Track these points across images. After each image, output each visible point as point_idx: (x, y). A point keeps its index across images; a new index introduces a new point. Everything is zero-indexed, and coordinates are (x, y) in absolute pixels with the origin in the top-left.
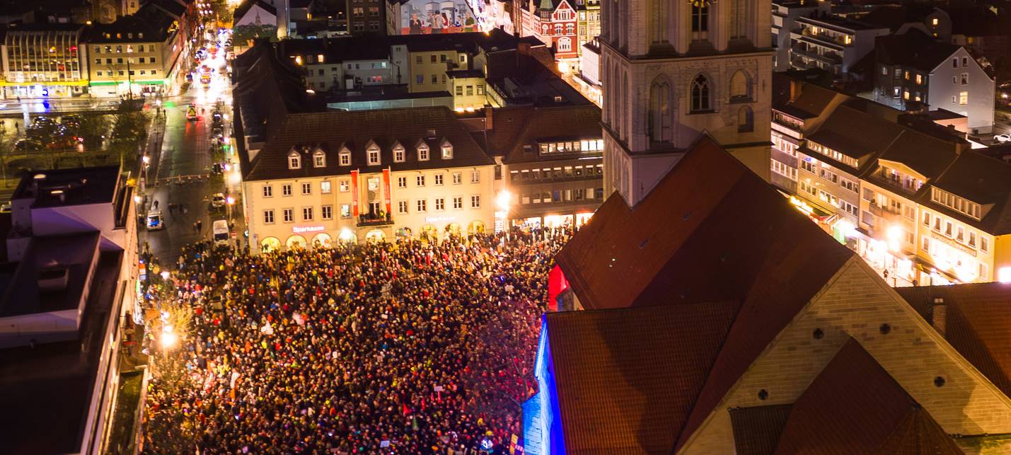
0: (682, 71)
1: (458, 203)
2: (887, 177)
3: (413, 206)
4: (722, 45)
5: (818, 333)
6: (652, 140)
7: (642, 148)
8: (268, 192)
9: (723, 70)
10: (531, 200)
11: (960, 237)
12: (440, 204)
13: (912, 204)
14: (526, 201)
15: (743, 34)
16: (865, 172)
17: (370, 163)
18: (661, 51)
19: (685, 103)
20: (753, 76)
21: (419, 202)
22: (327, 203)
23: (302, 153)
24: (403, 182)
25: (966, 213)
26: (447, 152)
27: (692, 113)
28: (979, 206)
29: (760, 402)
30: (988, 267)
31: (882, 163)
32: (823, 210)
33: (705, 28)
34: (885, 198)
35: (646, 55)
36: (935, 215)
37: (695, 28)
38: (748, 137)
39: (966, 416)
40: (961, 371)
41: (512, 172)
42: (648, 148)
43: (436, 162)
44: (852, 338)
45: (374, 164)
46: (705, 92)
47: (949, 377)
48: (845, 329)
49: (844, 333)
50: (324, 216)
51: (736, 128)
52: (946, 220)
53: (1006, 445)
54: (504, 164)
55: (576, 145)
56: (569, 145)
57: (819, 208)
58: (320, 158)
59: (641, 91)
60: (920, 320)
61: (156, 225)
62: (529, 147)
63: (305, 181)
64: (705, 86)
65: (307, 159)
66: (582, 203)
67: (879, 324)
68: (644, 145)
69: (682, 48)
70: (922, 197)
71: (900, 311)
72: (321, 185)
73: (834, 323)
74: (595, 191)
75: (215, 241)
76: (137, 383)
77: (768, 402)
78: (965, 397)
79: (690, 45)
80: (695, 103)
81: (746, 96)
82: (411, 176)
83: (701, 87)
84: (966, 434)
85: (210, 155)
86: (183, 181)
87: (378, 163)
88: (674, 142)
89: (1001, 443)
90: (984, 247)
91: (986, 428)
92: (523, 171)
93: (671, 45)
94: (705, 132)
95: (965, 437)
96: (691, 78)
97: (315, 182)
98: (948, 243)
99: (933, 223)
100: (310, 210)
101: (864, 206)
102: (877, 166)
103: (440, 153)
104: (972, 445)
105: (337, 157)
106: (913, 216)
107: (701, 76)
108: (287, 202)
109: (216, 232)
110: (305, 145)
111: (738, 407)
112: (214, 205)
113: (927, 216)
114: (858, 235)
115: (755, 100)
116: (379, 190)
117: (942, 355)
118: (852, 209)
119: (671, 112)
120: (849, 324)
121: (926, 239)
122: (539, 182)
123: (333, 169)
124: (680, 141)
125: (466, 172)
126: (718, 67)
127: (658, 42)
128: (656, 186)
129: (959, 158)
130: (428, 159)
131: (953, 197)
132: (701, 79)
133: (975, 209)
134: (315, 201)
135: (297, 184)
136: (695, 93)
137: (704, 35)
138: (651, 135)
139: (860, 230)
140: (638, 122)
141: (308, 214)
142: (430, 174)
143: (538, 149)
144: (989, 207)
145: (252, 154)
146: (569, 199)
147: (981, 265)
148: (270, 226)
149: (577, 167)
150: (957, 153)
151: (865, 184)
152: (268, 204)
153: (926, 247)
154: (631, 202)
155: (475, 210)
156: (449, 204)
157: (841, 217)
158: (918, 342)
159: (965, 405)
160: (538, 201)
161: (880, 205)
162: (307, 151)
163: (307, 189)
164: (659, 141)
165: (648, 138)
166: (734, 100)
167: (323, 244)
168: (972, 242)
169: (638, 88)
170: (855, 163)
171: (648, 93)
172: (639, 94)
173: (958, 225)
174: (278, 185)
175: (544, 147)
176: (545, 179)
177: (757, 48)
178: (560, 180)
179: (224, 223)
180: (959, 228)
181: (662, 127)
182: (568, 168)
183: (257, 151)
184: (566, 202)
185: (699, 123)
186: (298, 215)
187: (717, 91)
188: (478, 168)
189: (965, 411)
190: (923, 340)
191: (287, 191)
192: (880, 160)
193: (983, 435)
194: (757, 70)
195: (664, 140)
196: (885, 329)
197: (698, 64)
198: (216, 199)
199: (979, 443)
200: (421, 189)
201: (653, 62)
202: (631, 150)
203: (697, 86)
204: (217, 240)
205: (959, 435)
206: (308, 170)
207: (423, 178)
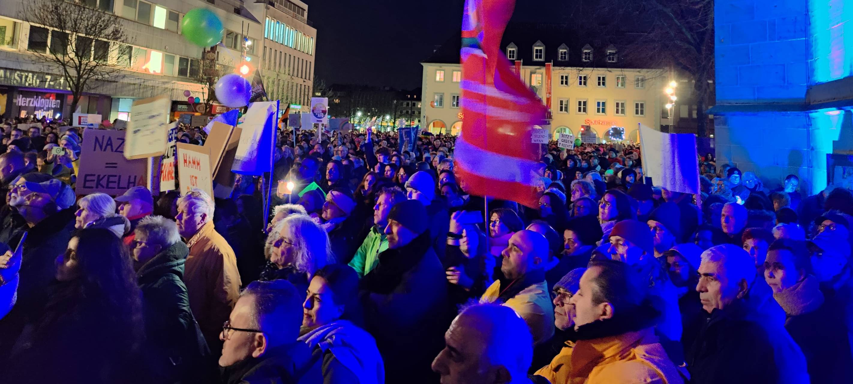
1: (620, 108)
3: (573, 106)
12: (601, 107)
17: (535, 59)
21: (580, 103)
24: (565, 81)
26: (611, 54)
43: (599, 61)
45: (539, 60)
82: (572, 72)
87: (542, 58)
103: (604, 55)
108: (456, 89)
116: (542, 86)
125: (630, 74)
130: (591, 58)
142: (592, 74)
152: (438, 88)
155: (639, 118)
156: (611, 108)
174: (449, 70)
188: (644, 71)
200: (583, 89)
207: (584, 77)
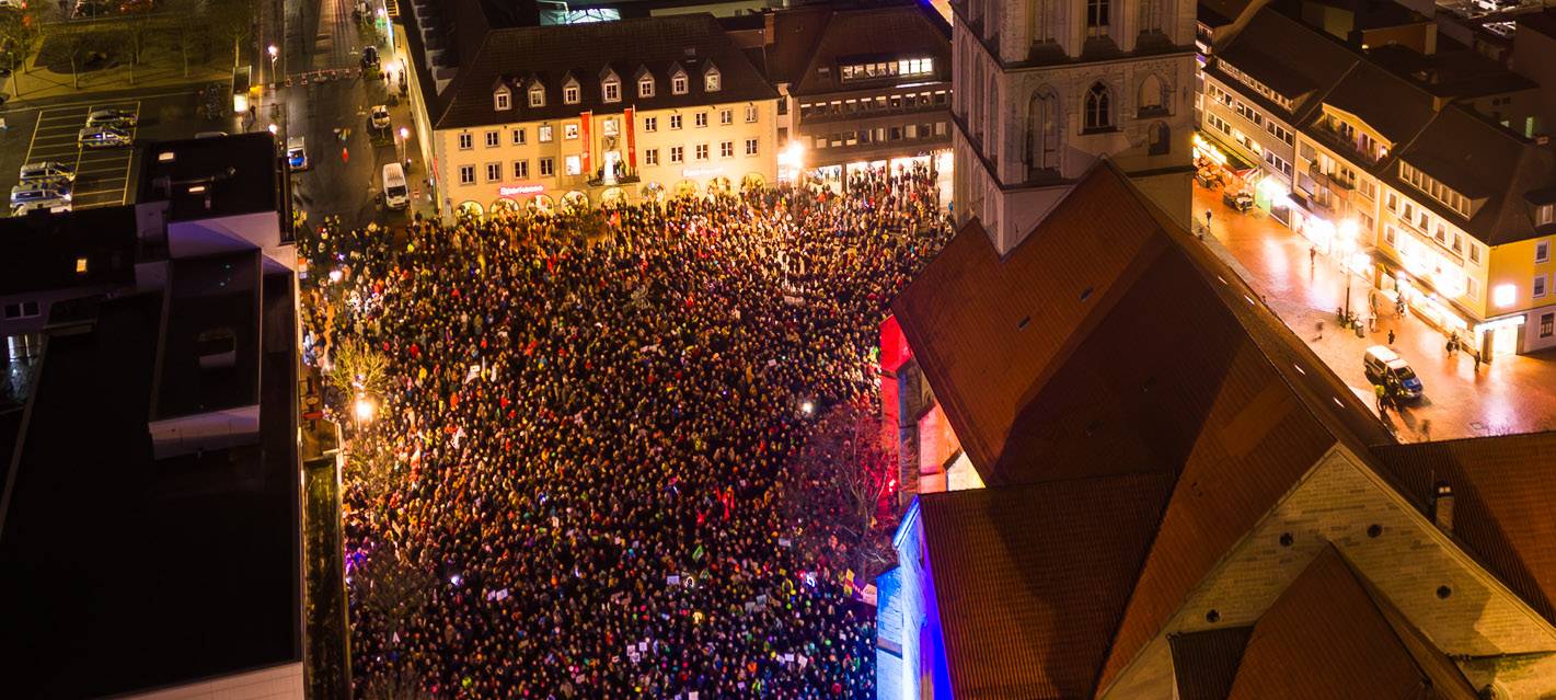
0: (1072, 82)
1: (727, 149)
2: (1335, 129)
3: (665, 155)
4: (1128, 45)
5: (1286, 540)
6: (1030, 169)
7: (1018, 180)
8: (466, 142)
9: (1129, 75)
10: (829, 143)
11: (1440, 235)
12: (703, 152)
13: (1371, 179)
14: (822, 143)
15: (1156, 26)
16: (1304, 120)
17: (607, 100)
18: (1044, 55)
19: (1077, 121)
20: (1169, 83)
21: (674, 150)
22: (546, 155)
23: (512, 87)
24: (652, 125)
25: (1449, 205)
26: (712, 82)
27: (1086, 132)
28: (1469, 201)
29: (1208, 625)
30: (1480, 284)
31: (1328, 109)
32: (1242, 159)
33: (1105, 21)
34: (1332, 162)
35: (1025, 61)
36: (1403, 201)
37: (1091, 21)
38: (1160, 161)
39: (1478, 633)
40: (1473, 578)
41: (803, 106)
42: (1025, 179)
43: (698, 96)
44: (1331, 543)
45: (613, 100)
46: (1104, 104)
47: (1456, 586)
48: (1321, 532)
49: (1320, 538)
50: (544, 172)
51: (1146, 147)
52: (1419, 210)
53: (1530, 667)
54: (792, 97)
55: (893, 66)
56: (882, 66)
57: (1235, 155)
58: (537, 95)
59: (1018, 108)
60: (1419, 518)
61: (300, 164)
62: (827, 70)
63: (518, 126)
64: (1105, 96)
65: (520, 97)
66: (901, 145)
67: (1365, 526)
68: (1020, 177)
69: (1074, 51)
70: (1385, 171)
71: (1394, 508)
72: (538, 132)
73: (1307, 527)
74: (917, 129)
75: (388, 198)
76: (328, 480)
77: (1219, 624)
78: (1477, 610)
79: (1085, 44)
80: (1090, 117)
81: (1160, 106)
82: (663, 116)
83: (1098, 98)
84: (1477, 654)
85: (355, 25)
86: (325, 78)
87: (618, 99)
88: (1062, 170)
89: (1523, 665)
90: (1474, 257)
91: (1503, 646)
92: (818, 105)
93: (1059, 46)
94: (1104, 157)
95: (1474, 658)
96: (1085, 89)
97: (530, 128)
98: (1422, 240)
99: (1401, 210)
100: (524, 165)
101: (1302, 166)
102: (1319, 112)
103: (703, 83)
104: (1485, 668)
105: (562, 92)
106: (1372, 195)
107: (1099, 83)
108: (493, 155)
109: (388, 184)
110: (517, 78)
111: (1179, 633)
112: (376, 126)
113: (1393, 199)
114: (1292, 205)
115: (1172, 113)
116: (619, 134)
117: (1448, 560)
118: (1283, 166)
119: (1057, 131)
120: (1327, 526)
121: (1390, 230)
122: (840, 118)
123: (555, 110)
124: (1070, 169)
125: (740, 109)
126: (1122, 75)
127: (1041, 41)
128: (1036, 229)
129: (1438, 117)
130: (686, 91)
131: (1431, 181)
132: (1098, 87)
133: (1463, 205)
134: (532, 153)
135: (506, 132)
136: (1091, 105)
137: (1103, 30)
138: (1029, 162)
139: (1295, 197)
140: (1012, 147)
141: (521, 169)
142: (689, 114)
143: (838, 73)
144: (1481, 202)
145: (441, 85)
146: (882, 139)
147: (1470, 280)
148: (469, 189)
149: (893, 97)
150: (1435, 109)
151: (1300, 137)
152: (467, 158)
153: (1390, 239)
154: (1001, 247)
155: (752, 158)
156: (715, 151)
157: (1267, 173)
158: (1417, 545)
159: (1477, 619)
160: (839, 143)
161: (1324, 171)
162: (518, 85)
163: (520, 137)
164: (1040, 169)
165: (1026, 166)
166: (1144, 113)
167: (543, 210)
168: (1456, 246)
169: (1014, 105)
170: (1287, 104)
171: (1027, 108)
172: (1014, 112)
173: (1436, 221)
174: (479, 134)
175: (849, 70)
176: (849, 115)
177: (1176, 46)
178: (869, 115)
179: (397, 167)
180: (1439, 225)
181: (1045, 151)
182: (882, 99)
183: (448, 81)
184: (876, 144)
185: (1098, 146)
186: (508, 171)
187: (1120, 102)
188: (755, 103)
189: (1476, 626)
190: (1423, 542)
191: (493, 140)
192: (1324, 104)
193: (1500, 656)
194: (1176, 74)
195: (1047, 166)
196: (1374, 531)
197: (1095, 71)
198: (377, 116)
199: (1494, 665)
200: (677, 133)
201: (1034, 71)
202: (1002, 180)
203: (1093, 96)
204: (391, 197)
205: (1467, 656)
206: (522, 112)
207: (679, 118)
